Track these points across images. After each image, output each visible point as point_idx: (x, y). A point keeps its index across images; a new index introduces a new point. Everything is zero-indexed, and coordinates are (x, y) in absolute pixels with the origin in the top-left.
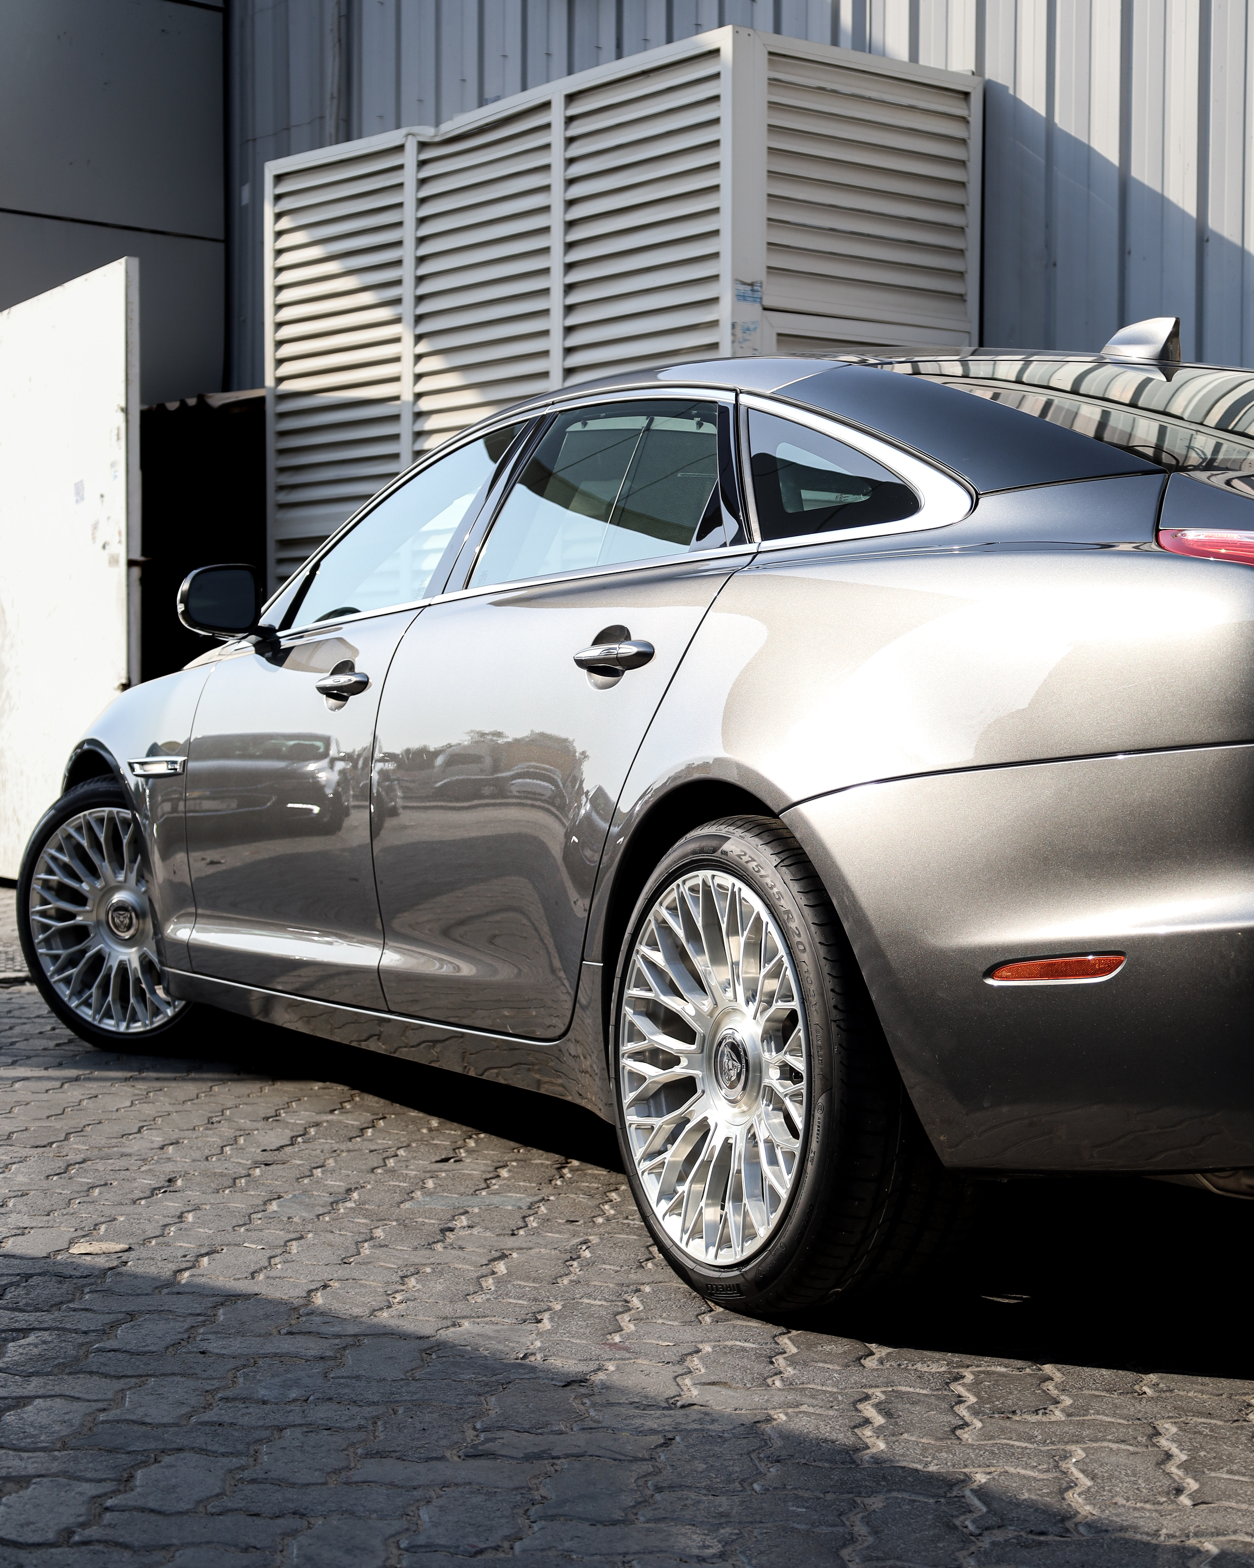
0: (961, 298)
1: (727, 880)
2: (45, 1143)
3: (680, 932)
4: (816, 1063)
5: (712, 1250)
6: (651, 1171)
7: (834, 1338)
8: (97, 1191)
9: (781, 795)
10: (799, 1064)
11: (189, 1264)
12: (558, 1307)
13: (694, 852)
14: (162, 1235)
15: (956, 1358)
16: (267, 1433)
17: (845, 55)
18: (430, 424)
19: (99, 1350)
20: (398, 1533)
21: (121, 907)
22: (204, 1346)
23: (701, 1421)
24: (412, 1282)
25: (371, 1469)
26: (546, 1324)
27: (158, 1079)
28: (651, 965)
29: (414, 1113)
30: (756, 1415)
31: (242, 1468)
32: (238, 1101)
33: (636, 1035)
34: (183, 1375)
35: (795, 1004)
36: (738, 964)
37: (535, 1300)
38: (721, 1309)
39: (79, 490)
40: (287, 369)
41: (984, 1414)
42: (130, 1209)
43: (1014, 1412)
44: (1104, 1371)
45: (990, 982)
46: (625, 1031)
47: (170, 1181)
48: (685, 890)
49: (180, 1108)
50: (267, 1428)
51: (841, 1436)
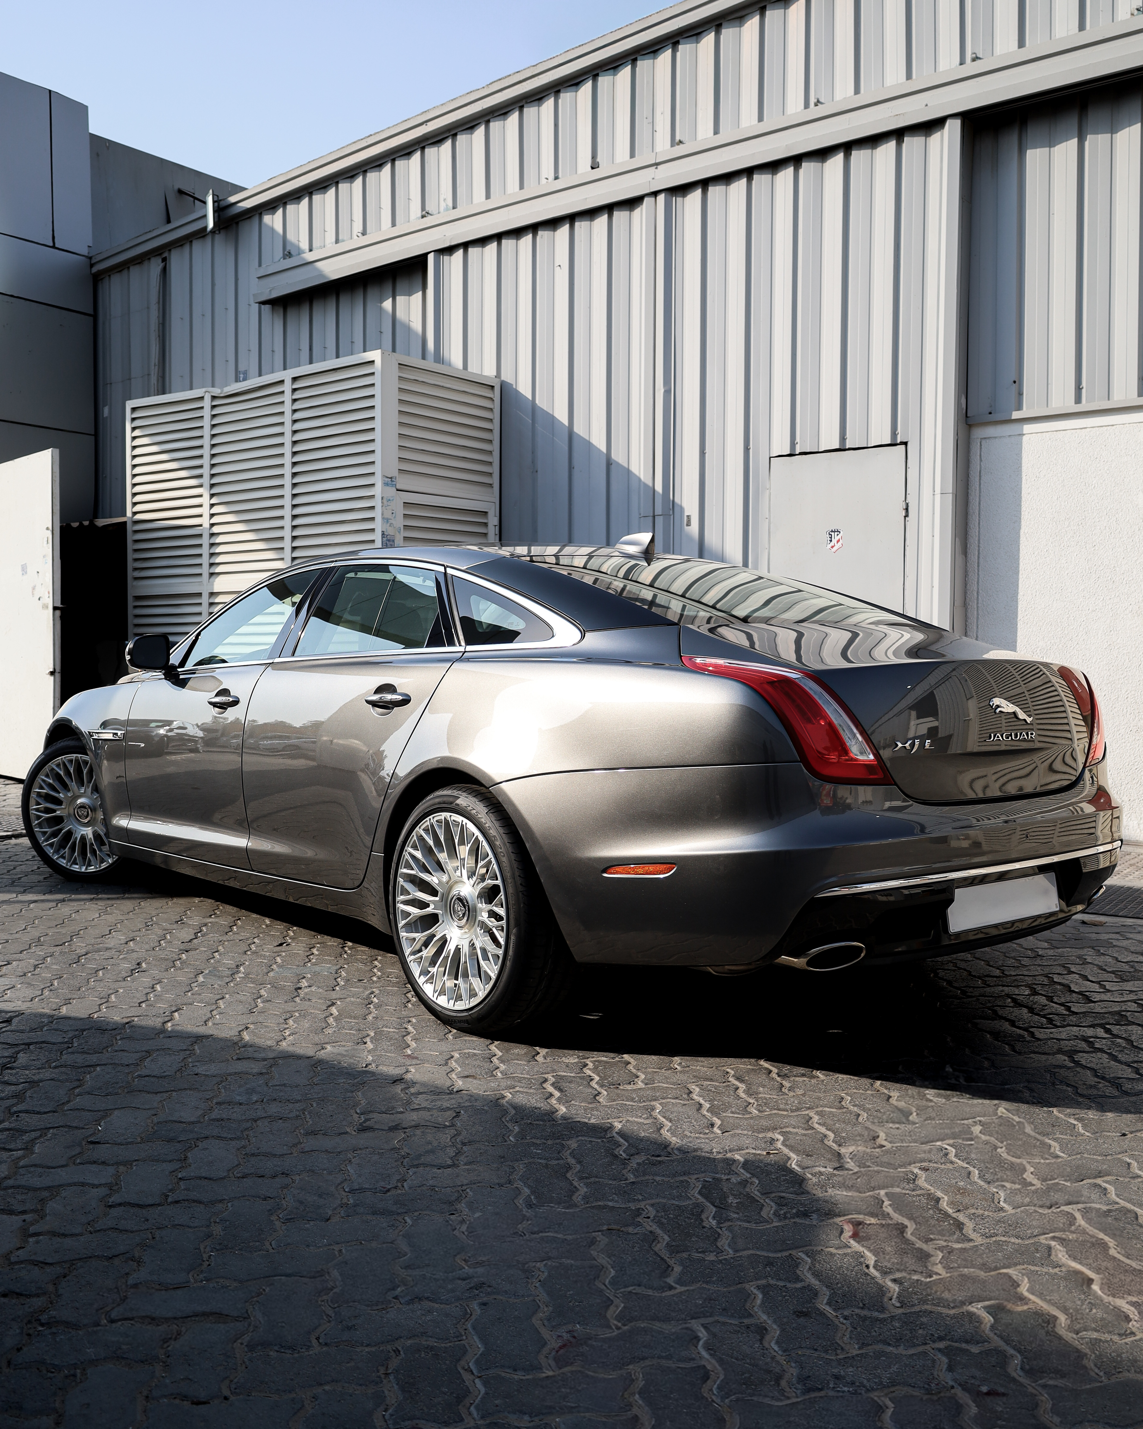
0: (491, 485)
1: (459, 819)
2: (61, 943)
3: (431, 842)
4: (511, 912)
5: (452, 1002)
6: (414, 960)
7: (517, 1045)
8: (101, 972)
9: (490, 779)
10: (502, 912)
11: (169, 1018)
12: (372, 1034)
13: (440, 803)
14: (147, 1000)
15: (581, 1053)
16: (249, 1124)
17: (430, 364)
18: (219, 539)
19: (139, 1076)
20: (342, 1182)
21: (82, 806)
22: (196, 1070)
23: (470, 1100)
24: (291, 1022)
25: (310, 1143)
26: (370, 1045)
27: (108, 899)
28: (413, 857)
29: (254, 916)
30: (495, 1095)
31: (244, 1147)
32: (157, 911)
33: (405, 892)
34: (190, 1089)
35: (499, 882)
36: (464, 859)
37: (359, 1030)
38: (455, 1031)
39: (24, 569)
40: (138, 508)
41: (606, 1086)
42: (123, 984)
43: (619, 1084)
44: (653, 1057)
45: (605, 875)
46: (399, 890)
47: (138, 964)
48: (434, 821)
49: (127, 917)
50: (248, 1121)
51: (542, 1105)
